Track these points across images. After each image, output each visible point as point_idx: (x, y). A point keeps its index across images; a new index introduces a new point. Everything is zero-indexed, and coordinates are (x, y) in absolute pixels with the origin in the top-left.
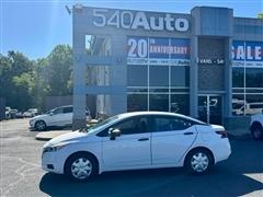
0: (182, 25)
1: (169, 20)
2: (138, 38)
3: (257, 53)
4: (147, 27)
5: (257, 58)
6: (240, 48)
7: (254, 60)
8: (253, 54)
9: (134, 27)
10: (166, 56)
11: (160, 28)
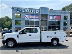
0: (37, 11)
1: (34, 10)
2: (27, 14)
3: (55, 18)
4: (29, 12)
5: (55, 19)
7: (54, 19)
8: (54, 18)
9: (26, 12)
11: (32, 12)
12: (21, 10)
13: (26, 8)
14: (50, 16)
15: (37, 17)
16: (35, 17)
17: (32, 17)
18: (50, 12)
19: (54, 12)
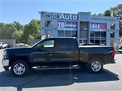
0: (75, 18)
1: (71, 16)
2: (61, 22)
3: (99, 26)
5: (99, 28)
6: (93, 25)
8: (97, 27)
9: (60, 18)
10: (70, 27)
11: (68, 19)
12: (54, 16)
13: (60, 14)
14: (92, 24)
15: (75, 26)
16: (71, 25)
17: (67, 25)
18: (93, 19)
19: (98, 19)
